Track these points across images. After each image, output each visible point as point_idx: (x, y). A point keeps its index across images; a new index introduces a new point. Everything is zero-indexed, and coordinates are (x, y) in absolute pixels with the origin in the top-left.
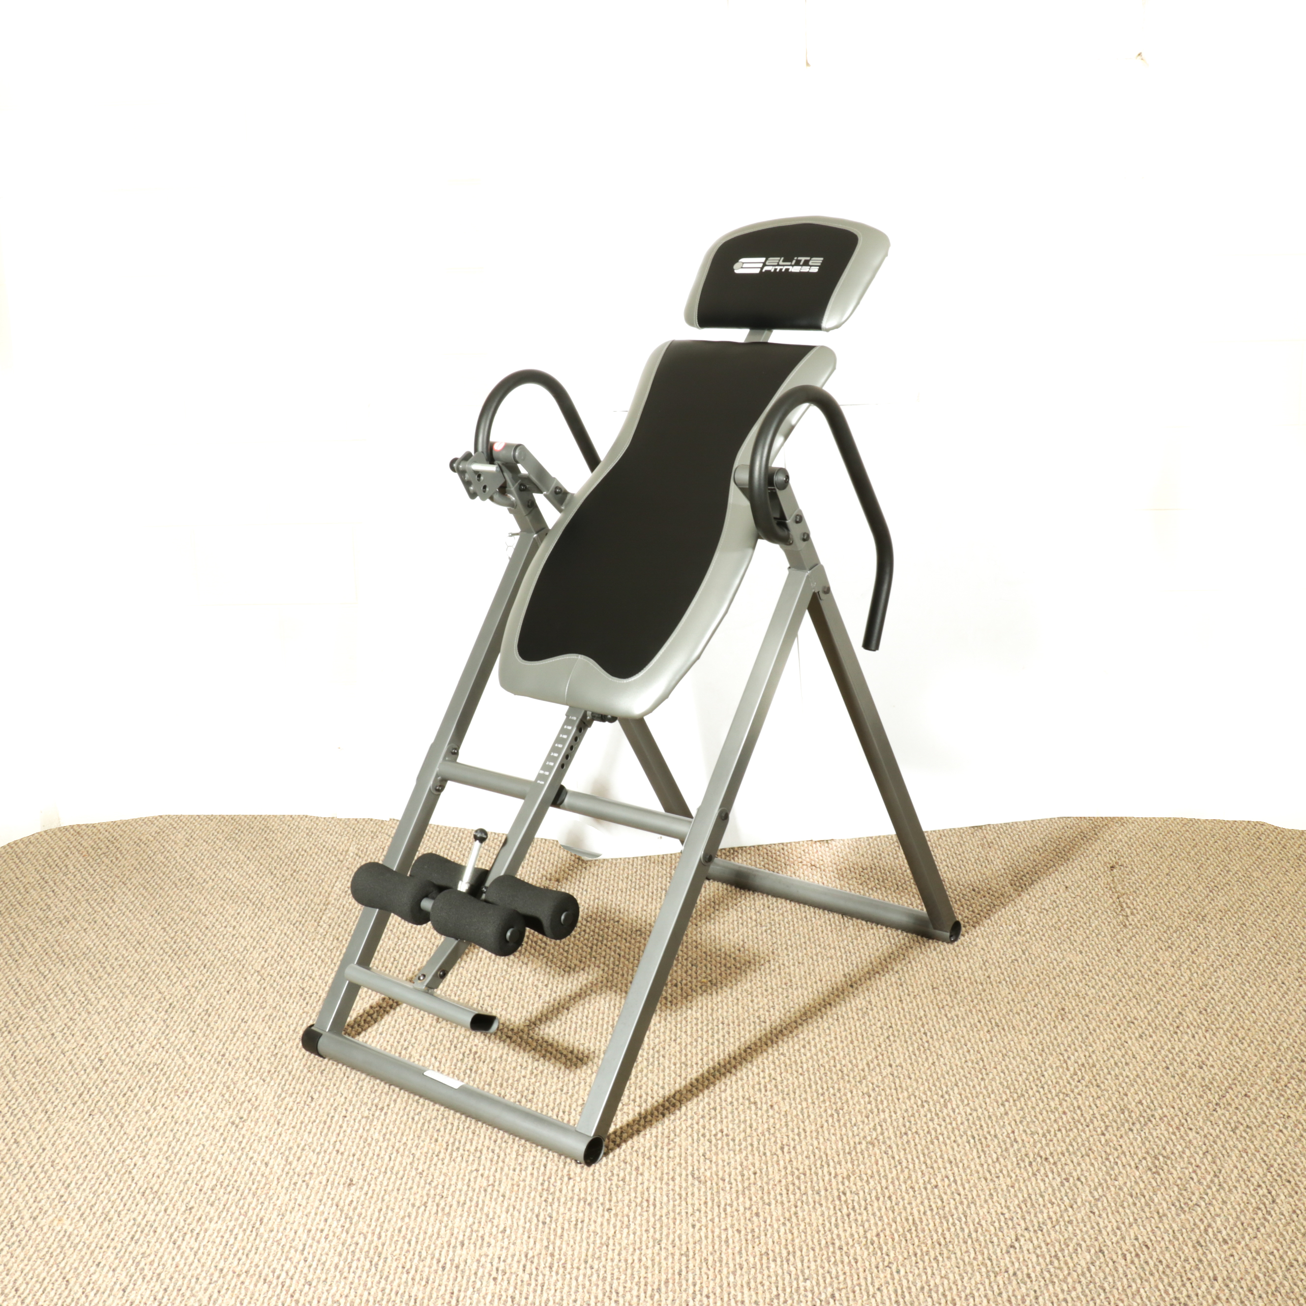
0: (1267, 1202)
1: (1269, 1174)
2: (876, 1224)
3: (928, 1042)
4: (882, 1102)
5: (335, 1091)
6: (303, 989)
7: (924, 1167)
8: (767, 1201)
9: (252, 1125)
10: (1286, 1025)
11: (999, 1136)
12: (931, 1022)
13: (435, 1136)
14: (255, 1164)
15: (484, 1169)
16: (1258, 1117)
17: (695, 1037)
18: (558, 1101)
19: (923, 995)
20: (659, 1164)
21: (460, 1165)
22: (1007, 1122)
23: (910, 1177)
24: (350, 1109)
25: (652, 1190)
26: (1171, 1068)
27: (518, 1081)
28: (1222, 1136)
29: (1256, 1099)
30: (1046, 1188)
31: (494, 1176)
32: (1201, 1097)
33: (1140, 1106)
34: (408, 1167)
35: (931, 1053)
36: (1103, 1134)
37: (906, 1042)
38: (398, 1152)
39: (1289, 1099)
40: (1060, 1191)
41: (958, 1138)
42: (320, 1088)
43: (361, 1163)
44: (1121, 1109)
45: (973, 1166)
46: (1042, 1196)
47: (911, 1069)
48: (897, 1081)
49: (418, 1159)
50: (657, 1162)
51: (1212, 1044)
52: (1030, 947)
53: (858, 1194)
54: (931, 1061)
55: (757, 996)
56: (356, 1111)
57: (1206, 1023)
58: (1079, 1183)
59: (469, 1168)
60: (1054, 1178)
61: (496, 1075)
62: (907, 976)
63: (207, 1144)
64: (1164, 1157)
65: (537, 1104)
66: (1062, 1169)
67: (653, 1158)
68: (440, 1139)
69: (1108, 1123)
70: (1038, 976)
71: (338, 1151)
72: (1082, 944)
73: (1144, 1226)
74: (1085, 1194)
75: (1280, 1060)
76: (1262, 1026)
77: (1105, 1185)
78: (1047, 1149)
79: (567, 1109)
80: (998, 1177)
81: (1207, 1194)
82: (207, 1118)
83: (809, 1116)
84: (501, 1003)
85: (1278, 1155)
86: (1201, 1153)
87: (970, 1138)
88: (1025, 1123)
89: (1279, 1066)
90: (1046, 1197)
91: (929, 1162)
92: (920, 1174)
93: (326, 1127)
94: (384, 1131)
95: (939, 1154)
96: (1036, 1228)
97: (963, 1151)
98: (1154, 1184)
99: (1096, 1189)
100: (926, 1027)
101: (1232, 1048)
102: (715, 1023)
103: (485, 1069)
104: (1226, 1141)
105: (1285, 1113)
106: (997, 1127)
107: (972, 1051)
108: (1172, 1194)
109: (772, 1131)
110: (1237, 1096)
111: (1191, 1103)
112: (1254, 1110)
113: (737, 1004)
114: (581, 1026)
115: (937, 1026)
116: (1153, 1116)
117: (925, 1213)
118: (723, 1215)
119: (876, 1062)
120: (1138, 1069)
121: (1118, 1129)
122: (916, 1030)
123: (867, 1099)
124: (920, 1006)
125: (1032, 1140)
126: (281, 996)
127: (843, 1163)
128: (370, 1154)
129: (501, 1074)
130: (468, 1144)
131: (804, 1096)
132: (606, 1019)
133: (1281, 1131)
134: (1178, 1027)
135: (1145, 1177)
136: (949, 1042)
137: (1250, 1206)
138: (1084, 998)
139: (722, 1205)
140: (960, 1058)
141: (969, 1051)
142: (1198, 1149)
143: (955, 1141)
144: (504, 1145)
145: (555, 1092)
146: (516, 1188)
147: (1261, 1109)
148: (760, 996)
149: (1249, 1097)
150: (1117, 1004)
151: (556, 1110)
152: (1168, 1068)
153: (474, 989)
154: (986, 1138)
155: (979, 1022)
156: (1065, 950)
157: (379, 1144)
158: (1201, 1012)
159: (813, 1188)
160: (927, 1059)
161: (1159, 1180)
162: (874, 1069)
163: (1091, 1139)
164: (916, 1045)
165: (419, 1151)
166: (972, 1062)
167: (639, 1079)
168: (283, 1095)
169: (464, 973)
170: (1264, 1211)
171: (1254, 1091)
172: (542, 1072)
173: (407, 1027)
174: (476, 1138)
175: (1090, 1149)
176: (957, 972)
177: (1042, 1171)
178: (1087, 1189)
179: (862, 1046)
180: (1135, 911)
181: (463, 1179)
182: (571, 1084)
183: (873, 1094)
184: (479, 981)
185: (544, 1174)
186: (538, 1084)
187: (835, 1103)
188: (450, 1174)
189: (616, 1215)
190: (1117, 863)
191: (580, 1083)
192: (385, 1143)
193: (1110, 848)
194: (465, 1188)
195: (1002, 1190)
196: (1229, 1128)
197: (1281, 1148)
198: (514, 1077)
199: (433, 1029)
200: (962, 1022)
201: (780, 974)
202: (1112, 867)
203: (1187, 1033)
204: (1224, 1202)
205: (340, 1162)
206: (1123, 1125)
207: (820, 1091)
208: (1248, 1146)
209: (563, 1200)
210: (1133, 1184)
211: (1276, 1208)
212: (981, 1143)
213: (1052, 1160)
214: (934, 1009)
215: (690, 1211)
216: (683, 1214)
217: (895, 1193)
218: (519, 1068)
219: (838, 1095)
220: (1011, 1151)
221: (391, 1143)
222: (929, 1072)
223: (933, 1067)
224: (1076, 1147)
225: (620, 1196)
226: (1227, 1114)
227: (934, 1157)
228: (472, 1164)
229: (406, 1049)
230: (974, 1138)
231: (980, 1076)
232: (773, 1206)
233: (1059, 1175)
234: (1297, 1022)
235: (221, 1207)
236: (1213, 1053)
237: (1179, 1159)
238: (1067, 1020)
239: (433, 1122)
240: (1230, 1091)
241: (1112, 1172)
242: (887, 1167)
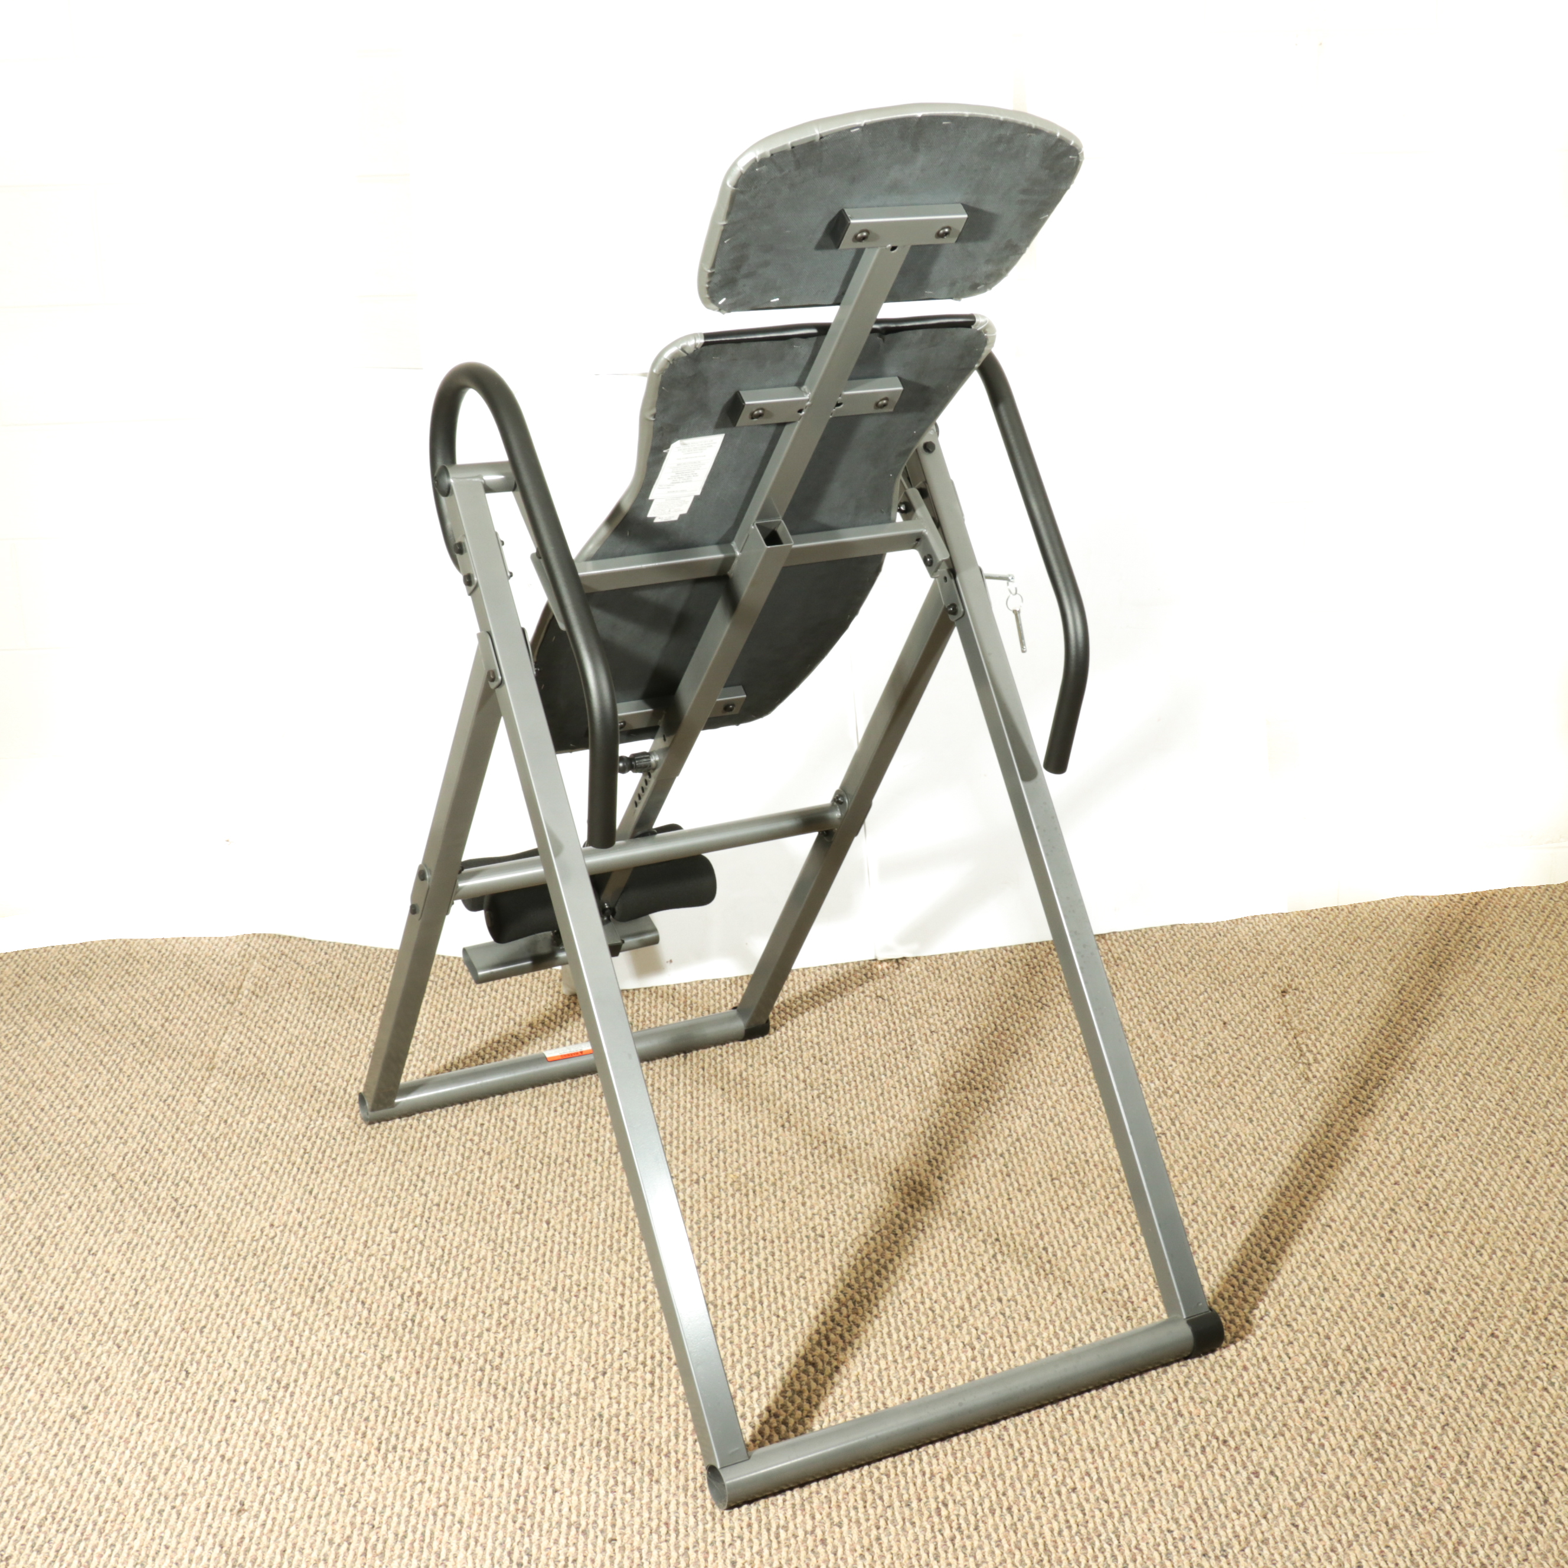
0: (1537, 1503)
1: (1535, 1458)
2: (993, 1553)
3: (1049, 1262)
4: (991, 1356)
5: (220, 1361)
6: (176, 1200)
7: (1054, 1459)
8: (836, 1520)
9: (101, 1419)
10: (1538, 1225)
11: (1157, 1407)
12: (1052, 1231)
13: (363, 1428)
14: (103, 1481)
15: (433, 1480)
16: (1512, 1368)
17: (726, 1261)
18: (536, 1368)
19: (1038, 1190)
20: (682, 1465)
21: (398, 1475)
22: (1166, 1385)
23: (1036, 1475)
24: (242, 1388)
25: (672, 1507)
26: (1387, 1295)
27: (480, 1336)
28: (1465, 1400)
29: (1507, 1341)
30: (1228, 1489)
31: (448, 1491)
32: (1432, 1338)
33: (1348, 1354)
34: (324, 1480)
35: (1055, 1279)
36: (1301, 1401)
37: (1020, 1263)
38: (309, 1455)
39: (1552, 1339)
40: (1247, 1493)
41: (1100, 1412)
42: (198, 1356)
43: (256, 1474)
44: (1324, 1361)
45: (1123, 1456)
46: (1223, 1501)
47: (1028, 1305)
48: (1011, 1324)
49: (338, 1467)
50: (678, 1461)
51: (1440, 1256)
52: (1181, 1113)
53: (964, 1505)
54: (1055, 1292)
55: (810, 1196)
56: (249, 1392)
57: (1428, 1224)
58: (1273, 1479)
59: (411, 1479)
60: (1237, 1472)
61: (448, 1329)
62: (1015, 1160)
63: (35, 1452)
64: (1388, 1434)
65: (507, 1373)
66: (1248, 1457)
67: (673, 1454)
68: (369, 1433)
69: (1306, 1383)
70: (1195, 1157)
71: (223, 1457)
72: (1251, 1108)
73: (1369, 1546)
74: (1283, 1497)
75: (1535, 1280)
76: (1506, 1228)
77: (1309, 1481)
78: (1224, 1425)
79: (550, 1380)
80: (1159, 1472)
81: (1452, 1492)
82: (35, 1409)
83: (890, 1382)
84: (454, 1214)
85: (1545, 1427)
86: (1438, 1426)
87: (1116, 1411)
88: (1191, 1386)
89: (1534, 1289)
90: (1229, 1503)
91: (1061, 1451)
92: (1050, 1470)
93: (207, 1417)
94: (289, 1422)
95: (1074, 1438)
96: (1218, 1552)
97: (1108, 1433)
98: (1378, 1478)
99: (1298, 1489)
100: (1046, 1238)
101: (1467, 1263)
102: (754, 1240)
103: (432, 1320)
104: (1471, 1406)
105: (1548, 1361)
106: (1153, 1393)
107: (1111, 1275)
108: (1404, 1493)
109: (839, 1407)
110: (1480, 1337)
111: (1418, 1348)
112: (1506, 1357)
113: (783, 1209)
114: (566, 1249)
115: (1061, 1238)
116: (1367, 1369)
117: (1060, 1533)
118: (775, 1545)
119: (979, 1295)
120: (1342, 1297)
121: (1321, 1391)
122: (1032, 1243)
123: (970, 1353)
124: (1036, 1206)
125: (1203, 1412)
126: (145, 1211)
127: (941, 1455)
128: (270, 1461)
129: (455, 1326)
130: (410, 1439)
131: (881, 1350)
132: (601, 1236)
133: (1546, 1389)
134: (1391, 1232)
135: (1363, 1468)
136: (1079, 1261)
137: (1514, 1511)
138: (1260, 1190)
139: (773, 1529)
140: (1095, 1286)
141: (1107, 1275)
142: (1434, 1421)
143: (1095, 1417)
144: (460, 1439)
145: (532, 1354)
146: (478, 1509)
147: (1516, 1355)
148: (814, 1196)
149: (1497, 1337)
150: (1306, 1198)
151: (534, 1382)
152: (1382, 1295)
153: (417, 1195)
154: (1139, 1411)
155: (1119, 1229)
156: (1229, 1118)
157: (283, 1443)
158: (1420, 1208)
159: (900, 1496)
160: (1050, 1288)
161: (1384, 1471)
162: (977, 1306)
163: (1285, 1409)
164: (1033, 1267)
165: (339, 1453)
166: (1113, 1292)
167: (649, 1329)
168: (146, 1369)
169: (403, 1169)
170: (1535, 1518)
171: (1503, 1329)
172: (513, 1322)
173: (322, 1256)
174: (420, 1430)
175: (1285, 1425)
176: (1084, 1153)
177: (1221, 1461)
178: (1285, 1488)
179: (959, 1271)
180: (1319, 1057)
181: (403, 1497)
182: (555, 1340)
183: (977, 1346)
184: (423, 1181)
185: (518, 1485)
186: (507, 1341)
187: (926, 1361)
188: (384, 1490)
189: (623, 1548)
190: (1290, 986)
191: (567, 1338)
192: (291, 1442)
193: (1279, 964)
194: (406, 1511)
195: (1166, 1492)
196: (1474, 1387)
197: (1548, 1416)
198: (474, 1330)
199: (359, 1258)
200: (1095, 1230)
201: (840, 1161)
202: (1284, 992)
203: (1404, 1241)
204: (1478, 1505)
205: (226, 1475)
206: (1327, 1385)
207: (904, 1343)
208: (1503, 1415)
209: (546, 1526)
210: (1348, 1478)
211: (1550, 1512)
212: (1133, 1419)
213: (1232, 1444)
214: (1055, 1211)
215: (728, 1540)
216: (719, 1544)
217: (1017, 1502)
218: (480, 1316)
219: (929, 1348)
220: (1175, 1430)
221: (299, 1442)
222: (1053, 1309)
223: (1059, 1302)
224: (1265, 1421)
225: (627, 1517)
226: (1470, 1366)
227: (1068, 1443)
228: (416, 1471)
229: (322, 1290)
230: (1121, 1410)
231: (1125, 1314)
232: (845, 1528)
233: (1245, 1467)
234: (1552, 1220)
235: (52, 1554)
236: (1442, 1271)
237: (1409, 1438)
238: (1239, 1224)
239: (359, 1405)
240: (1470, 1328)
241: (1317, 1461)
242: (1004, 1461)
